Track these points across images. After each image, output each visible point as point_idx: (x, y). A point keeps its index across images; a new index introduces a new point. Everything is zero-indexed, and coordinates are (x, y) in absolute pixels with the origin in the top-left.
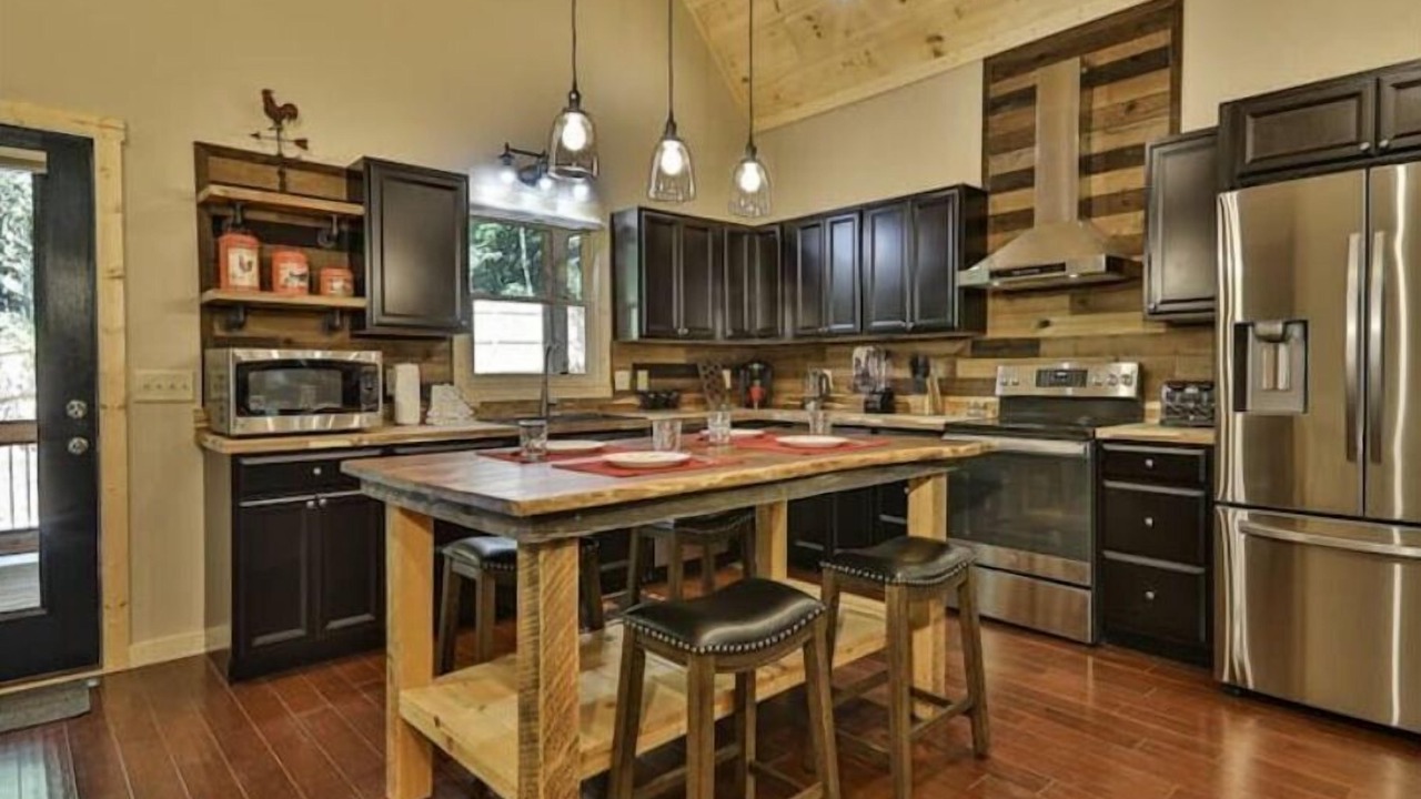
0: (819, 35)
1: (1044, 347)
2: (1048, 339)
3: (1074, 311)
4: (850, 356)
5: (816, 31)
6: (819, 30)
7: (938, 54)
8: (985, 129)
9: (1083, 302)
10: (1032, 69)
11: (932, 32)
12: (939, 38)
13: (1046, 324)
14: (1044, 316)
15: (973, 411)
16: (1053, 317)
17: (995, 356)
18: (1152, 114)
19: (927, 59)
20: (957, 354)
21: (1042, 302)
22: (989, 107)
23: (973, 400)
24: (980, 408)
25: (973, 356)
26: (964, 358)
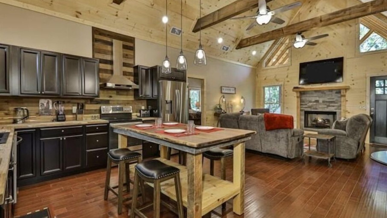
1: (110, 102)
2: (111, 100)
3: (117, 95)
4: (38, 102)
7: (77, 17)
8: (93, 45)
9: (118, 93)
10: (105, 36)
11: (79, 11)
12: (80, 13)
13: (111, 97)
14: (110, 95)
15: (93, 118)
16: (113, 95)
17: (97, 104)
18: (131, 58)
19: (73, 16)
20: (86, 103)
21: (110, 92)
22: (94, 40)
23: (94, 115)
24: (95, 117)
25: (91, 104)
26: (88, 104)
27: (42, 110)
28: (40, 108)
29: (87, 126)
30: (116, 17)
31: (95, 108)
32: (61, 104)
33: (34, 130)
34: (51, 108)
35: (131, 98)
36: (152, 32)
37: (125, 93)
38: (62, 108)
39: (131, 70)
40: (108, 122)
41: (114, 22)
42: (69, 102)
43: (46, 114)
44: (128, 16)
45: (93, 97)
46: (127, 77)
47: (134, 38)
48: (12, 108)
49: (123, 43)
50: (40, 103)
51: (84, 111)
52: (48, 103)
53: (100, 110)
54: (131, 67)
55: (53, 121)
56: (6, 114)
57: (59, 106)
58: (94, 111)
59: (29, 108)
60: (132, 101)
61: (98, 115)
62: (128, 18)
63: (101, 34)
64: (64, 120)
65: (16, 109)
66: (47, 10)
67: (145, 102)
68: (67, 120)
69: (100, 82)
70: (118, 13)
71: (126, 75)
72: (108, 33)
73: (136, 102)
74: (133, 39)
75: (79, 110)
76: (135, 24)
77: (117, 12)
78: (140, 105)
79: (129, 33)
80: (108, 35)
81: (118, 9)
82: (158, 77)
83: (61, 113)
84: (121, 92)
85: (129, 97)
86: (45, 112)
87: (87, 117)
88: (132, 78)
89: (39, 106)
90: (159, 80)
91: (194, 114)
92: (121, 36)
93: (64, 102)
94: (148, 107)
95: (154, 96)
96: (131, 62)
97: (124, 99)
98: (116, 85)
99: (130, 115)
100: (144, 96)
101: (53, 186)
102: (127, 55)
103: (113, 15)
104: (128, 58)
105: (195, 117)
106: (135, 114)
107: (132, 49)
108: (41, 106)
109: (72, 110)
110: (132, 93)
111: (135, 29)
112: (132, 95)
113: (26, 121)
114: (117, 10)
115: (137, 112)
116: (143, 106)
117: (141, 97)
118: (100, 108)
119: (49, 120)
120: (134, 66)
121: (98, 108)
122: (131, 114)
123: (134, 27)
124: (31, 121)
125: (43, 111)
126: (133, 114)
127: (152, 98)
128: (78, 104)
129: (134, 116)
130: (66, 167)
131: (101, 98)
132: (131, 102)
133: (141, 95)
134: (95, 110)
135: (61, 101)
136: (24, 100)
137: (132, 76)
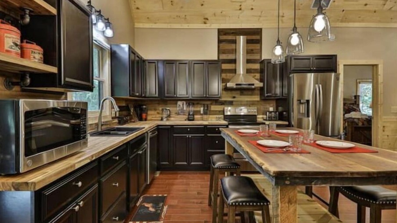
0: (172, 4)
1: (234, 103)
2: (235, 101)
3: (241, 95)
4: (176, 104)
5: (171, 3)
6: (173, 3)
7: (205, 23)
8: (219, 47)
9: (242, 93)
10: (230, 35)
11: (206, 17)
12: (207, 19)
13: (234, 97)
14: (234, 95)
15: (217, 119)
16: (236, 96)
17: (221, 105)
18: (257, 53)
19: (202, 23)
20: (211, 104)
21: (233, 92)
22: (220, 41)
23: (218, 116)
24: (219, 118)
25: (216, 105)
26: (213, 105)
27: (179, 110)
28: (178, 109)
29: (208, 127)
30: (240, 11)
31: (220, 109)
32: (191, 105)
33: (169, 127)
34: (185, 109)
35: (257, 98)
36: (284, 15)
37: (250, 93)
38: (192, 109)
39: (257, 66)
40: (227, 124)
41: (239, 18)
42: (198, 104)
43: (182, 114)
44: (252, 5)
45: (218, 98)
46: (253, 74)
47: (261, 29)
48: (161, 109)
49: (247, 38)
50: (178, 104)
51: (208, 112)
52: (183, 104)
53: (224, 111)
54: (257, 63)
55: (186, 120)
56: (158, 113)
57: (189, 107)
58: (218, 112)
59: (171, 109)
60: (258, 101)
61: (222, 116)
62: (253, 7)
63: (225, 34)
64: (193, 120)
65: (163, 109)
66: (183, 25)
67: (274, 103)
68: (195, 120)
69: (222, 83)
70: (242, 6)
71: (251, 73)
72: (232, 31)
73: (262, 103)
74: (259, 30)
75: (205, 111)
76: (262, 12)
77: (240, 6)
78: (268, 106)
79: (255, 24)
80: (233, 33)
81: (241, 2)
82: (289, 71)
83: (191, 113)
84: (245, 92)
85: (253, 96)
86: (181, 112)
87: (212, 118)
88: (258, 76)
89: (177, 107)
90: (290, 73)
91: (362, 118)
92: (245, 30)
93: (193, 104)
94: (277, 109)
95: (284, 95)
96: (257, 57)
97: (249, 100)
98: (237, 85)
99: (254, 117)
100: (274, 95)
101: (180, 177)
102: (252, 50)
103: (237, 10)
104: (253, 53)
105: (363, 124)
106: (261, 116)
107: (259, 42)
108: (179, 107)
109: (200, 111)
110: (258, 92)
111: (261, 19)
112: (258, 95)
113: (169, 119)
114: (240, 4)
115: (263, 114)
116: (271, 107)
117: (267, 96)
118: (224, 109)
119: (183, 119)
120: (261, 61)
121: (222, 109)
122: (256, 115)
123: (260, 16)
124: (172, 119)
125: (180, 112)
126: (258, 116)
127: (281, 97)
128: (204, 105)
129: (260, 118)
130: (191, 162)
131: (223, 99)
132: (256, 102)
133: (267, 94)
134: (220, 111)
135: (191, 103)
136: (169, 102)
137: (258, 73)
